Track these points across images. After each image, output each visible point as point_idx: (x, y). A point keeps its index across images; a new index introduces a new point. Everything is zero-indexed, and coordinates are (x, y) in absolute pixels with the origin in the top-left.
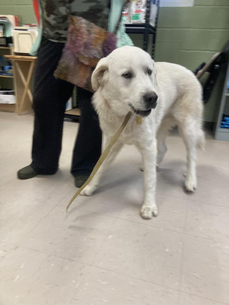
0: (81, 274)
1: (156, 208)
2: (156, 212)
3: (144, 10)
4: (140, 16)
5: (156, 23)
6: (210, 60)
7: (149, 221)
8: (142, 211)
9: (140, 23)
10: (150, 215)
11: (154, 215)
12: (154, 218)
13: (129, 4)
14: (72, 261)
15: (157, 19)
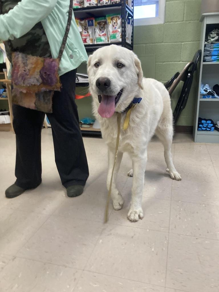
0: (75, 279)
1: (142, 211)
2: (142, 215)
3: (120, 30)
4: (117, 36)
5: (132, 40)
6: (183, 70)
7: (136, 223)
8: (129, 215)
9: (118, 41)
10: (137, 217)
11: (140, 218)
12: (140, 220)
13: (106, 26)
14: (66, 267)
15: (132, 36)
